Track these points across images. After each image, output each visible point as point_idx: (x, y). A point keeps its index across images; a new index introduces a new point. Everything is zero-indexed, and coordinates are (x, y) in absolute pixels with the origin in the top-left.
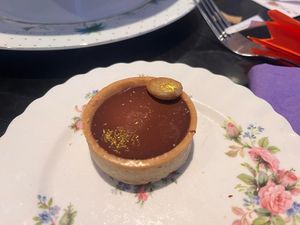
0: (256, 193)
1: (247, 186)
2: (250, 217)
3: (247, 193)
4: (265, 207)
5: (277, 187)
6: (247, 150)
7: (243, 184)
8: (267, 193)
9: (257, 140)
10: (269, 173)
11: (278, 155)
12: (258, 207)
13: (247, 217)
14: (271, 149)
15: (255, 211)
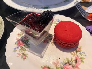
0: (66, 64)
1: (66, 61)
2: (59, 65)
3: (64, 62)
4: (64, 67)
5: (72, 67)
6: (76, 56)
7: (66, 60)
8: (68, 66)
9: (81, 56)
10: (74, 64)
11: (82, 64)
12: (62, 66)
13: (58, 65)
14: (82, 61)
15: (61, 66)
